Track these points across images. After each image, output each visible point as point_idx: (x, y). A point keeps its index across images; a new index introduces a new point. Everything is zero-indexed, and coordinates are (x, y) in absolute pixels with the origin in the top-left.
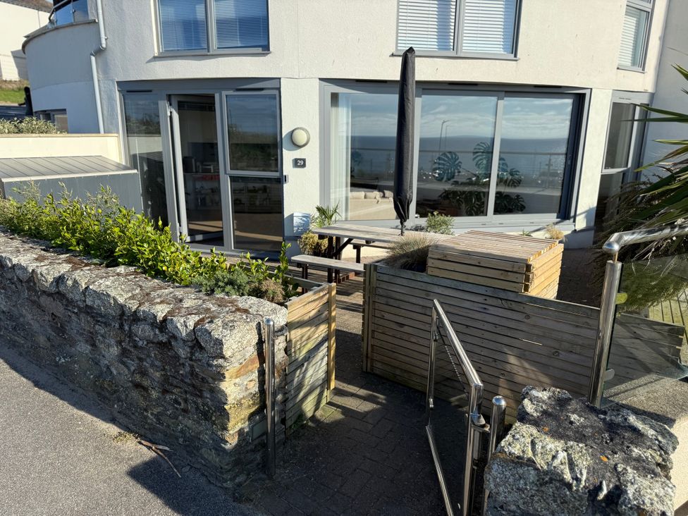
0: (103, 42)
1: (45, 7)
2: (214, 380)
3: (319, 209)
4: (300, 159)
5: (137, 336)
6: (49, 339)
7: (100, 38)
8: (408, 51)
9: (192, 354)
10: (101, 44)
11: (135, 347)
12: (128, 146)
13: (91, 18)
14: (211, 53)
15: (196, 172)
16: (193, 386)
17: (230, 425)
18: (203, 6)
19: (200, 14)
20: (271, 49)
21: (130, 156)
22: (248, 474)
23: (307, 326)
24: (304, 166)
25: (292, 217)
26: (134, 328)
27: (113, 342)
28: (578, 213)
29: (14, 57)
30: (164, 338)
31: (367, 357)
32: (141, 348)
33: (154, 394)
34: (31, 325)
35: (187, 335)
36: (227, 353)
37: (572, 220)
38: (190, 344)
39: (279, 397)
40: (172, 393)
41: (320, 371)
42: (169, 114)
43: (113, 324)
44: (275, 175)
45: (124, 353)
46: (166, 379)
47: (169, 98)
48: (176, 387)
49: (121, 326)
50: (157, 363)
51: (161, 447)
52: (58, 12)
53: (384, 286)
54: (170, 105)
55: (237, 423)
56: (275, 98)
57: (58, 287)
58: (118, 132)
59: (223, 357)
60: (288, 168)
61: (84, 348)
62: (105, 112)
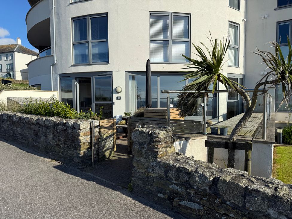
0: (55, 61)
1: (35, 54)
2: (77, 136)
3: (125, 113)
4: (119, 97)
5: (58, 130)
6: (33, 139)
7: (54, 60)
8: (148, 60)
9: (72, 131)
10: (54, 62)
11: (58, 133)
12: (61, 95)
13: (52, 54)
14: (90, 64)
15: (86, 107)
16: (72, 140)
17: (81, 149)
18: (88, 50)
19: (87, 52)
20: (109, 62)
21: (61, 99)
22: (87, 166)
23: (105, 129)
24: (120, 99)
25: (116, 117)
26: (58, 127)
27: (51, 133)
28: (219, 115)
29: (21, 72)
30: (65, 128)
31: (129, 146)
32: (59, 133)
33: (62, 146)
34: (27, 135)
35: (71, 125)
36: (81, 128)
37: (217, 118)
38: (72, 128)
39: (96, 146)
40: (67, 144)
41: (111, 144)
42: (75, 84)
43: (52, 128)
44: (111, 102)
45: (54, 136)
46: (65, 140)
47: (76, 79)
48: (68, 142)
49: (54, 128)
50: (63, 136)
51: (63, 162)
52: (41, 53)
53: (133, 123)
54: (76, 81)
55: (83, 150)
56: (111, 78)
57: (37, 121)
58: (58, 90)
59: (80, 130)
60: (115, 100)
61: (43, 138)
62: (54, 84)
